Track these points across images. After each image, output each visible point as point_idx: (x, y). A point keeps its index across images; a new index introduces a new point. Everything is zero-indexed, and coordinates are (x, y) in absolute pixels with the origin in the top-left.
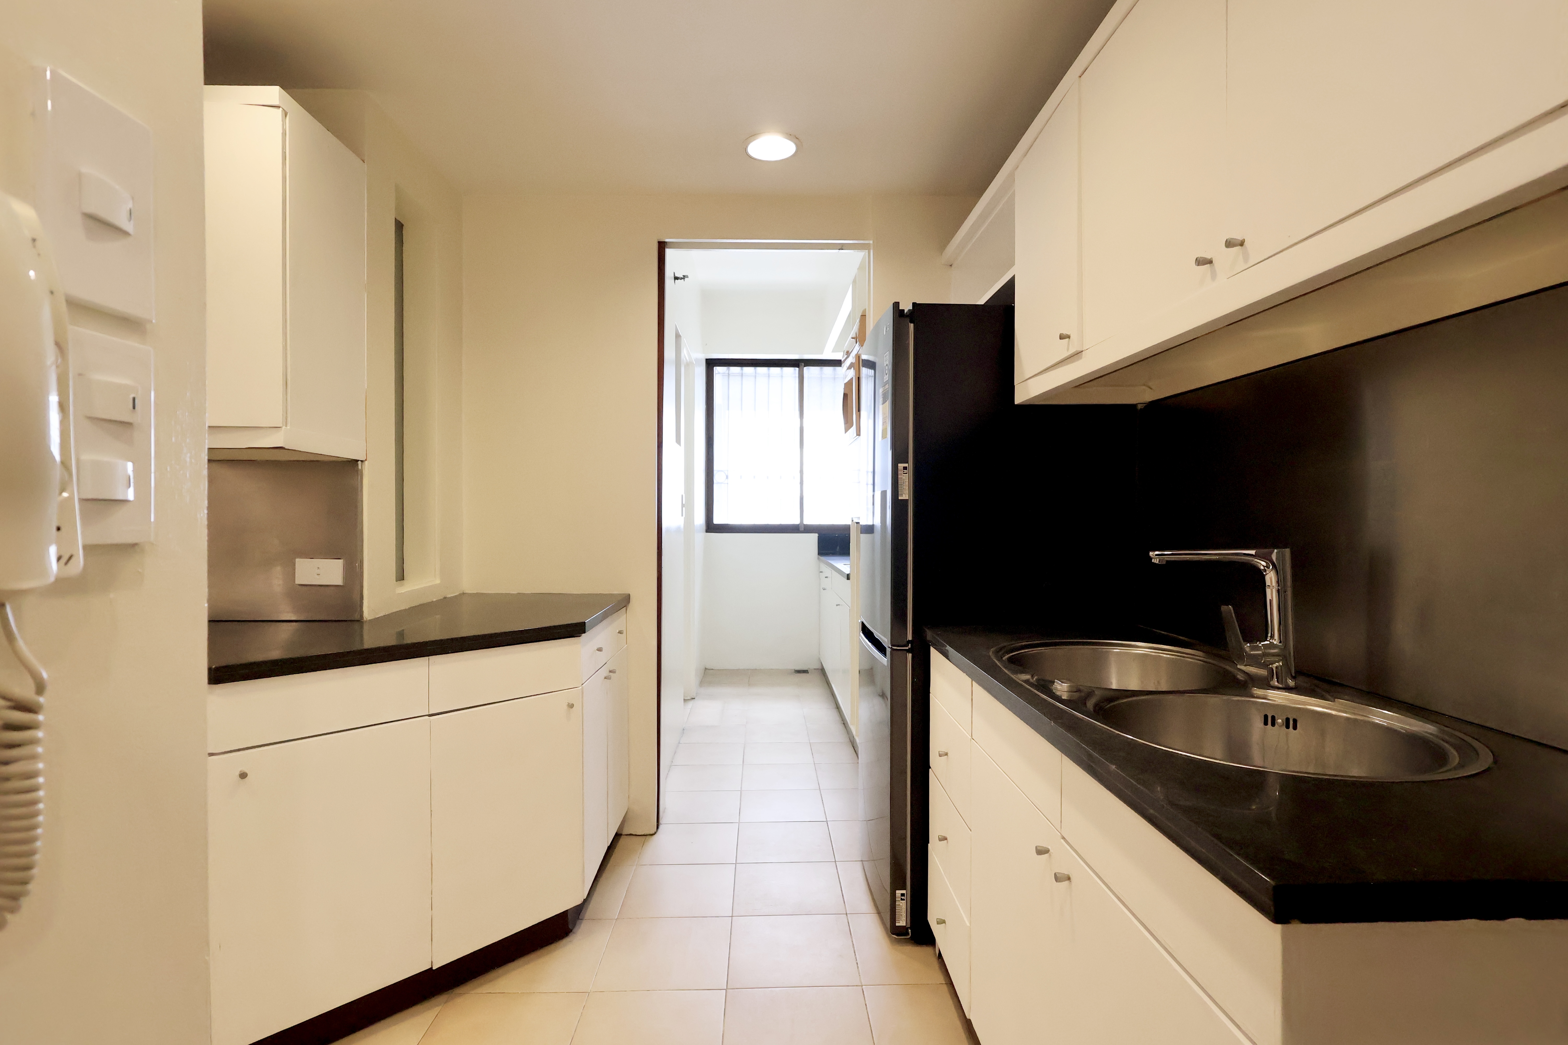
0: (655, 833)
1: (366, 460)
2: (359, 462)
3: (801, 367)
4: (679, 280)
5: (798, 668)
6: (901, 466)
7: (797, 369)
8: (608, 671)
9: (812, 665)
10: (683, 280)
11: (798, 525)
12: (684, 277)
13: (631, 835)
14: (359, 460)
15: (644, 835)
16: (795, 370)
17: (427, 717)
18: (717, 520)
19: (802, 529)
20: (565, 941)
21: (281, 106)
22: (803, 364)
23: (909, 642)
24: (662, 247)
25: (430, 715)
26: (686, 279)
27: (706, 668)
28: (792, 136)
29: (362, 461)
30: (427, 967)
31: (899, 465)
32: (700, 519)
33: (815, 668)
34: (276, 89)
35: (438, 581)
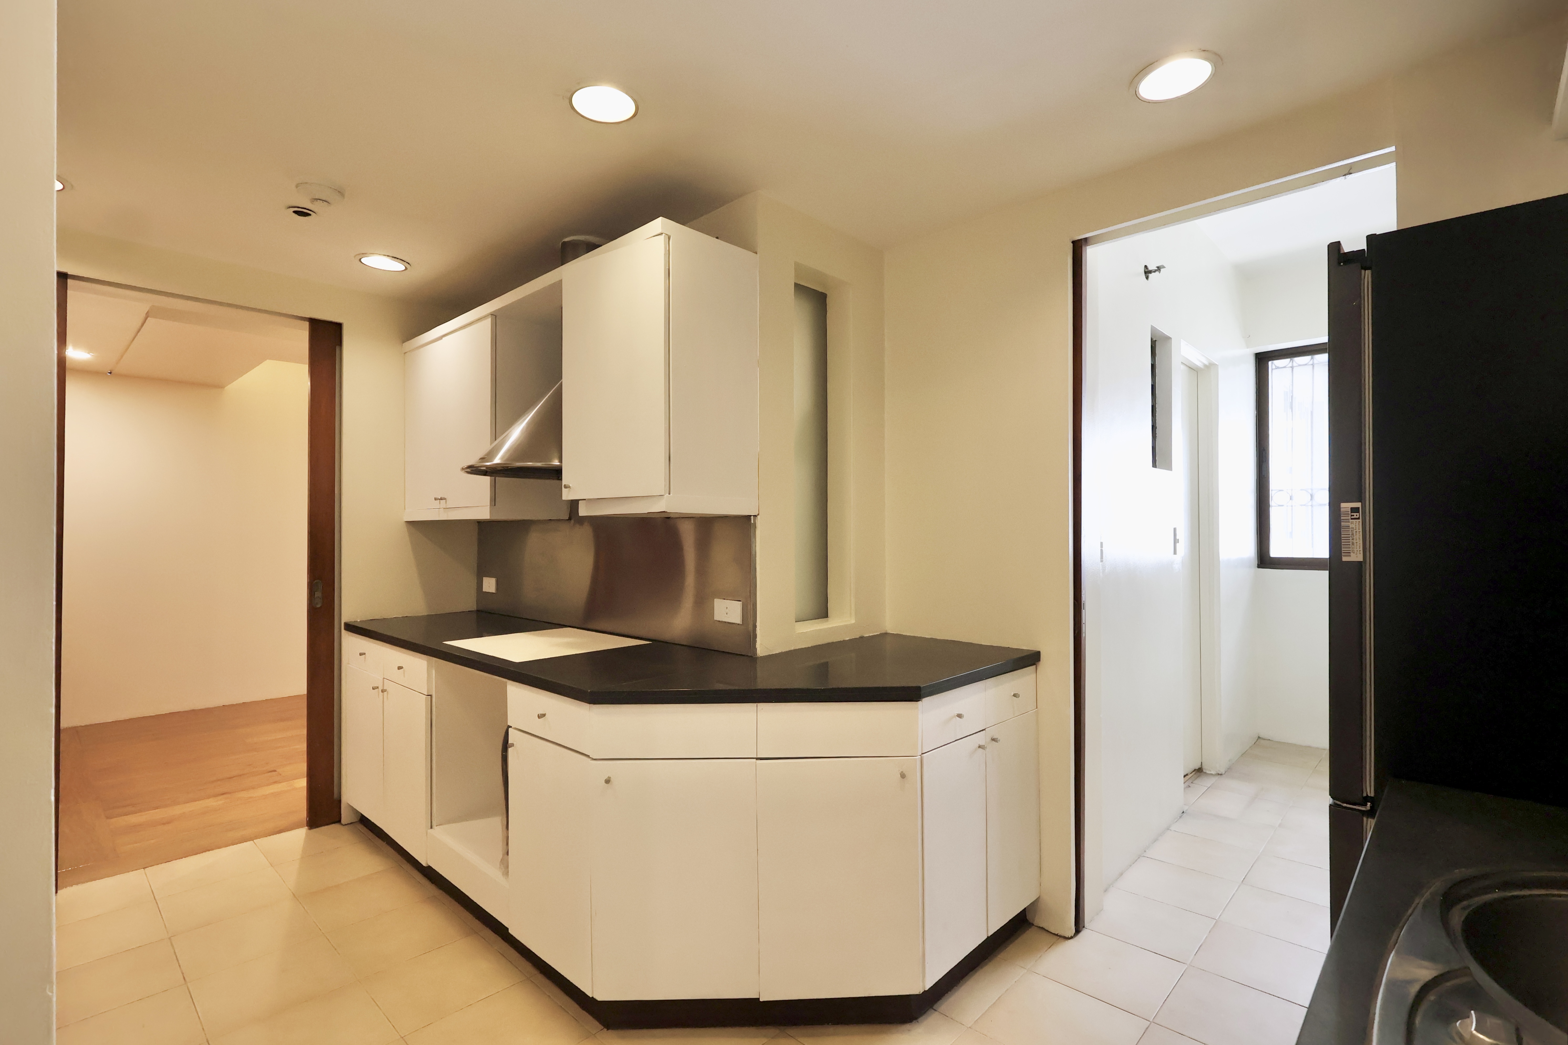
0: (1072, 938)
1: (758, 514)
2: (752, 517)
4: (1153, 274)
6: (1346, 506)
8: (990, 739)
10: (1157, 272)
12: (1159, 269)
13: (1042, 928)
14: (751, 516)
15: (1057, 935)
17: (755, 760)
20: (907, 1026)
21: (663, 232)
23: (1367, 799)
24: (1078, 248)
25: (757, 759)
26: (1162, 270)
27: (1259, 737)
28: (1206, 53)
29: (755, 516)
30: (755, 996)
31: (1343, 505)
34: (660, 220)
35: (853, 621)
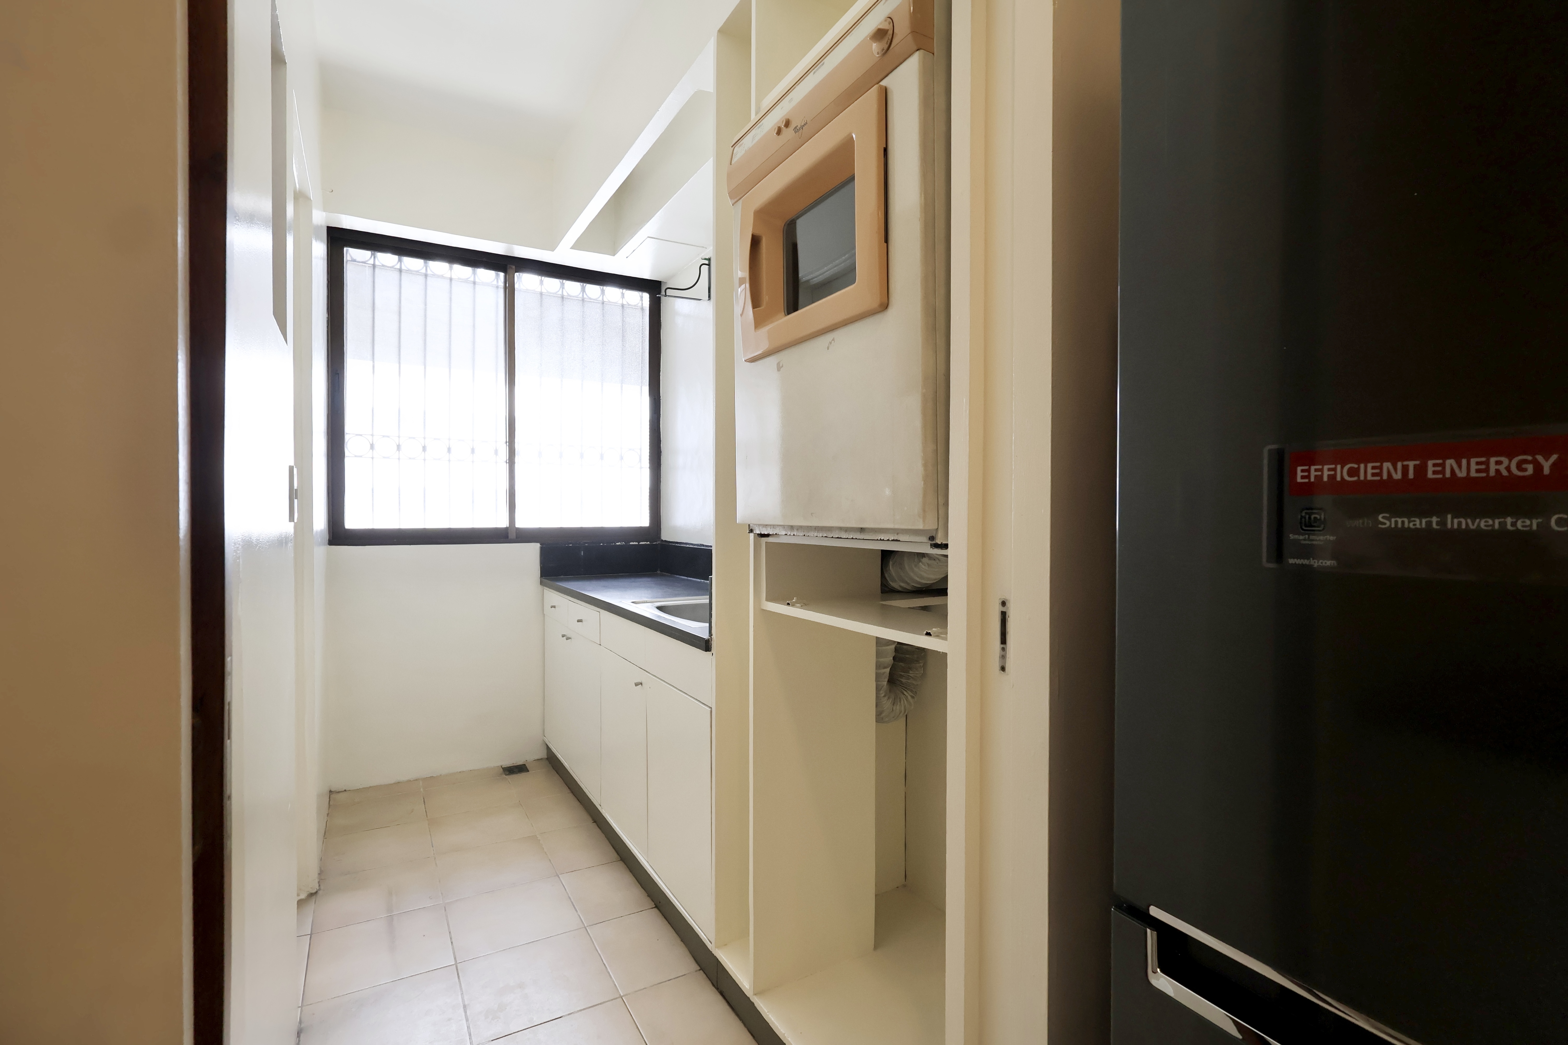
3: (509, 271)
5: (508, 763)
7: (502, 275)
9: (530, 754)
11: (507, 528)
16: (497, 275)
18: (353, 521)
19: (512, 535)
22: (514, 267)
27: (330, 791)
32: (320, 521)
33: (536, 758)
